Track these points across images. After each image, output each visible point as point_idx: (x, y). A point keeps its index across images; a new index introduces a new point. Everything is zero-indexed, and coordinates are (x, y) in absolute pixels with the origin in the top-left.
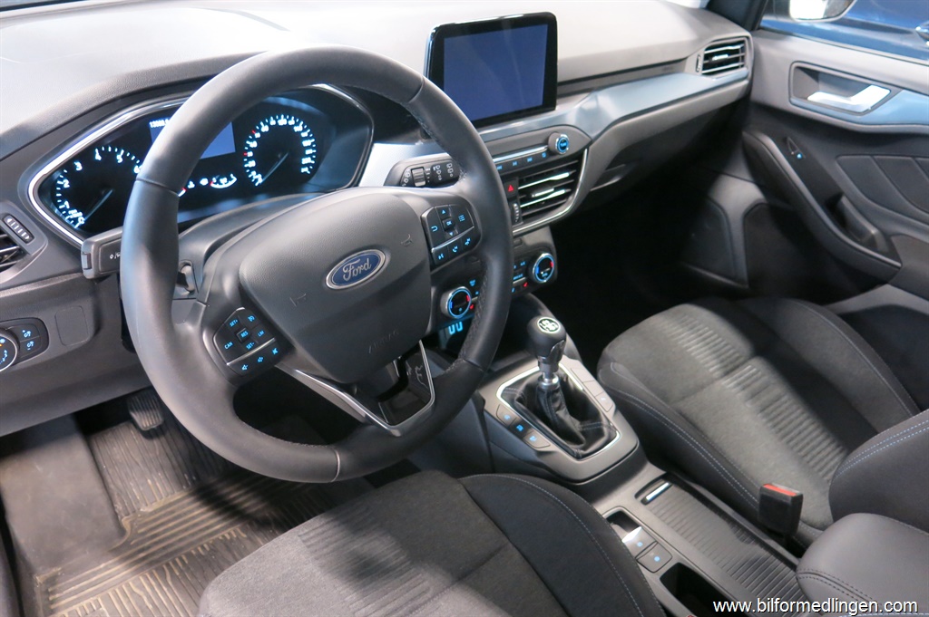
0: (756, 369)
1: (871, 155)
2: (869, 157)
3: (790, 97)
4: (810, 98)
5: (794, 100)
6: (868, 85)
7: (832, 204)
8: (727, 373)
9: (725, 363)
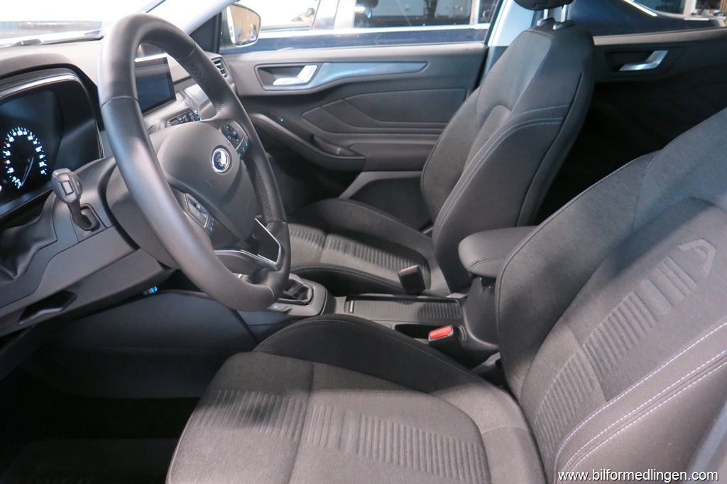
0: (331, 239)
1: (320, 106)
2: (318, 108)
3: (262, 87)
4: (275, 83)
5: (266, 88)
6: (303, 67)
7: (311, 139)
8: (323, 246)
9: (318, 241)
